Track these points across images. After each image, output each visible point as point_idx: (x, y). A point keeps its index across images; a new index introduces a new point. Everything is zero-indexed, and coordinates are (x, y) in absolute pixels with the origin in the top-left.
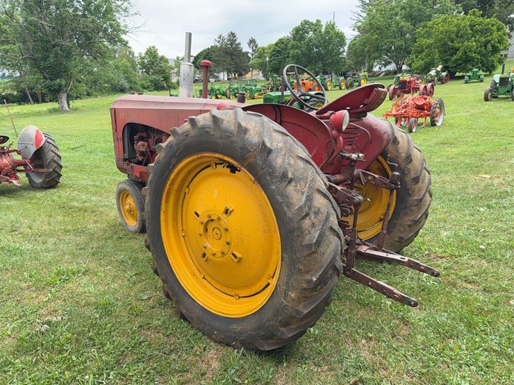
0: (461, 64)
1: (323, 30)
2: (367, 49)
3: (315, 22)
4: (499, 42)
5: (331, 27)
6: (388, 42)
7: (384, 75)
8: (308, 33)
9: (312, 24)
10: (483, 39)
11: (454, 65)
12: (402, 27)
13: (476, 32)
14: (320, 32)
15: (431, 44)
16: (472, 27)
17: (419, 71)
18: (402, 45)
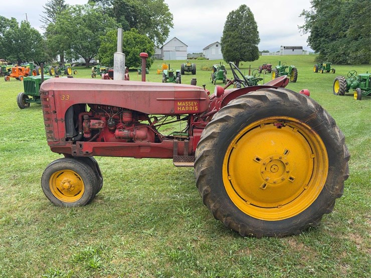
0: (132, 62)
1: (20, 27)
2: (61, 46)
3: (10, 19)
4: (150, 50)
5: (26, 25)
6: (78, 42)
7: (75, 66)
8: (5, 27)
9: (8, 20)
10: (142, 48)
11: (129, 62)
12: (86, 33)
13: (137, 42)
14: (18, 28)
15: (112, 47)
16: (135, 39)
17: (107, 65)
18: (88, 46)
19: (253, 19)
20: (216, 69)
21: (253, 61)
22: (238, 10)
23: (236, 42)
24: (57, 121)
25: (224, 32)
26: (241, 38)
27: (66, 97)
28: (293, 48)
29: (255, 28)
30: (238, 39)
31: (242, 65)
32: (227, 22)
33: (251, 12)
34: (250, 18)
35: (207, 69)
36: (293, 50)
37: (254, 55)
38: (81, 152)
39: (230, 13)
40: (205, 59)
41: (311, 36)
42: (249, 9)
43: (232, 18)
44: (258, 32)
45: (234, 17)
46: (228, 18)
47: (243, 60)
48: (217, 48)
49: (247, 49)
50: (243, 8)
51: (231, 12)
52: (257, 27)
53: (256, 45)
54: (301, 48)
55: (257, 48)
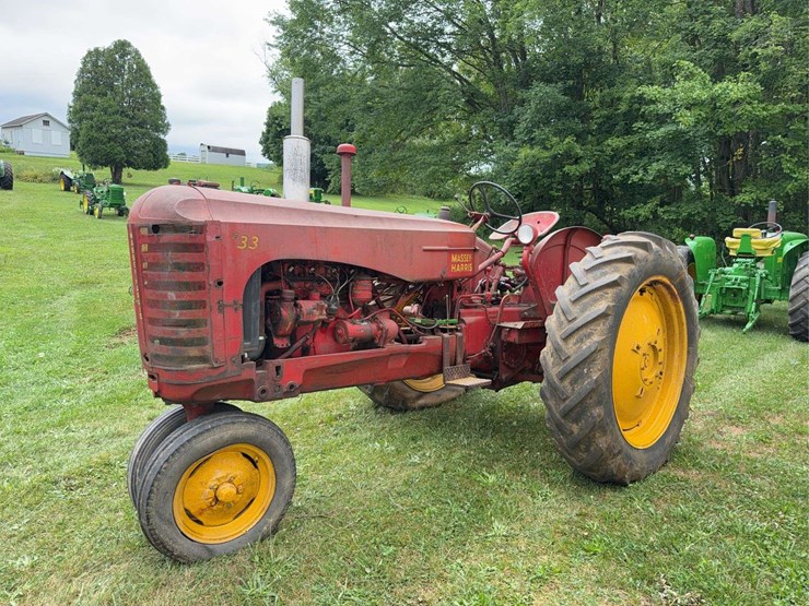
19: (148, 76)
20: (70, 180)
21: (155, 169)
22: (109, 50)
23: (113, 123)
24: (221, 307)
25: (78, 95)
26: (123, 113)
27: (250, 243)
28: (228, 152)
29: (156, 98)
30: (118, 116)
31: (130, 176)
32: (82, 71)
33: (143, 60)
34: (142, 74)
35: (36, 177)
36: (227, 156)
37: (156, 158)
38: (277, 389)
39: (90, 53)
40: (13, 151)
41: (268, 131)
42: (137, 52)
43: (95, 65)
44: (163, 108)
45: (100, 63)
46: (85, 63)
47: (130, 164)
48: (45, 127)
49: (140, 143)
50: (122, 47)
51: (92, 50)
52: (160, 96)
53: (162, 136)
54: (242, 153)
55: (163, 143)
